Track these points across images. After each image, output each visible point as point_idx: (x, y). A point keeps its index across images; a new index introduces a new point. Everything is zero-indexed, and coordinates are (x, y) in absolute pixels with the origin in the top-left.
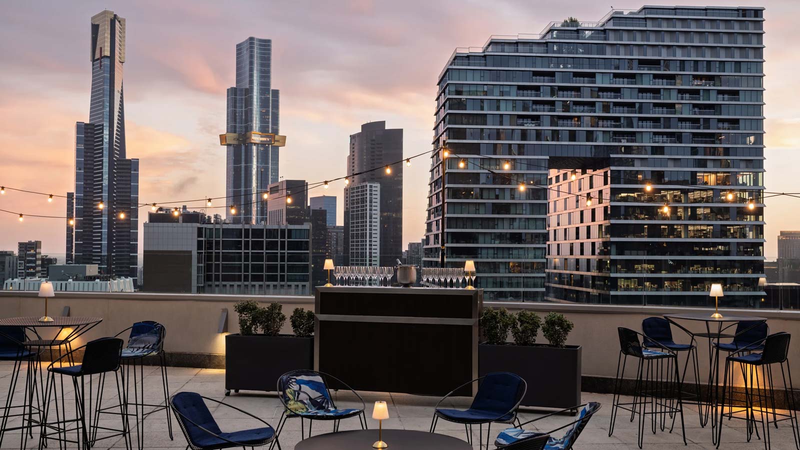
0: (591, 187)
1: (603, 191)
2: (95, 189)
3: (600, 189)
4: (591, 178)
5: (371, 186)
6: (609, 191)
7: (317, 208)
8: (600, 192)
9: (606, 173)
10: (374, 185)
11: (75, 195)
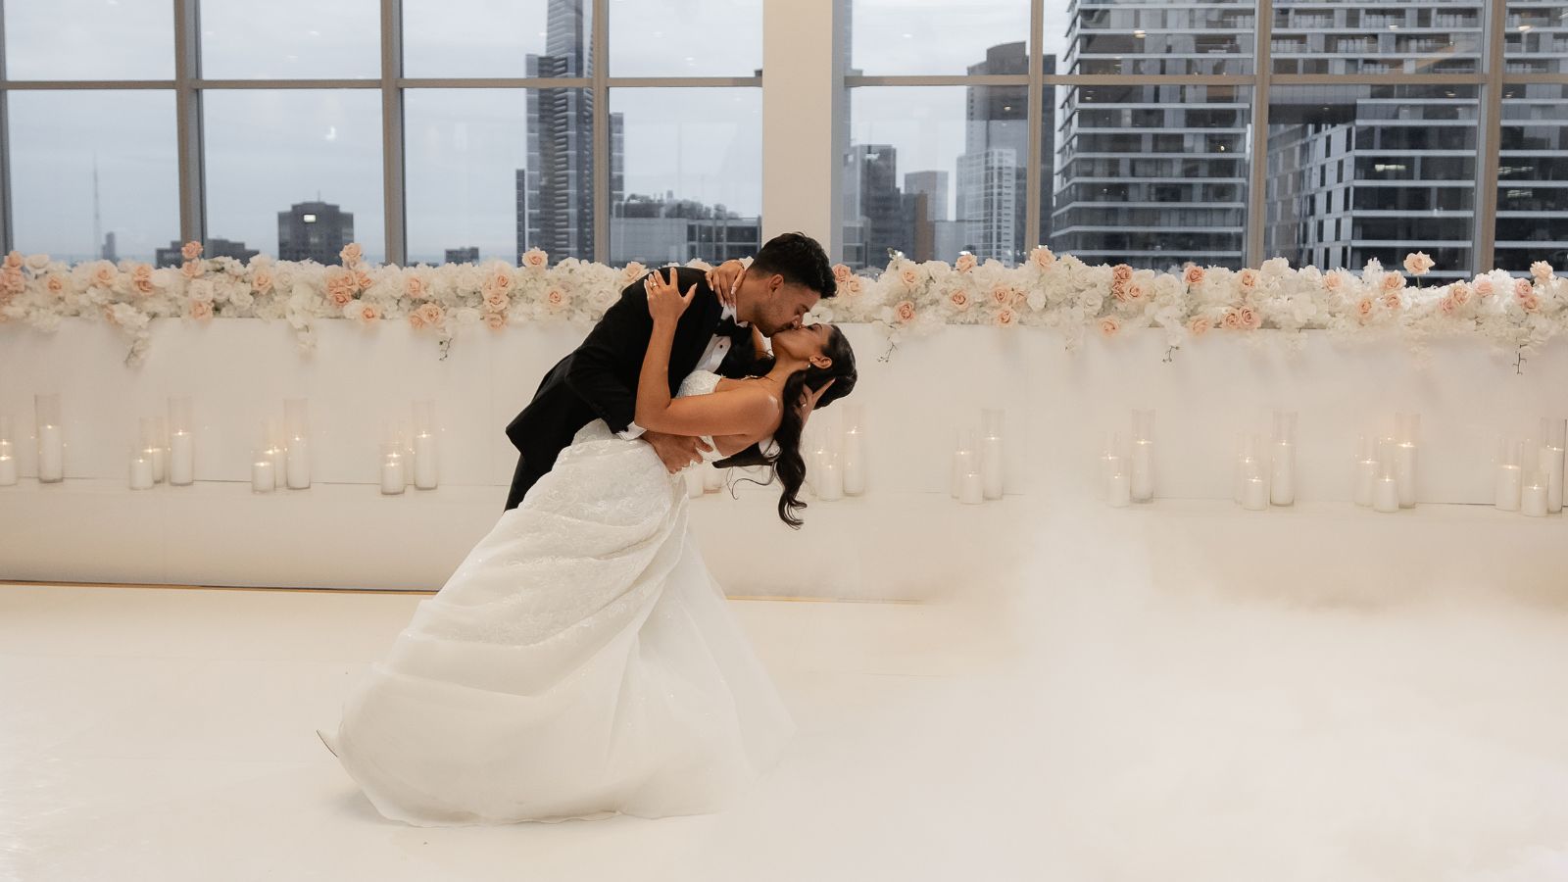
0: (1328, 154)
1: (1345, 162)
2: (557, 164)
3: (1340, 158)
4: (1328, 138)
5: (1001, 154)
6: (1352, 162)
7: (916, 191)
8: (1341, 164)
9: (1349, 132)
10: (1004, 151)
11: (526, 173)
